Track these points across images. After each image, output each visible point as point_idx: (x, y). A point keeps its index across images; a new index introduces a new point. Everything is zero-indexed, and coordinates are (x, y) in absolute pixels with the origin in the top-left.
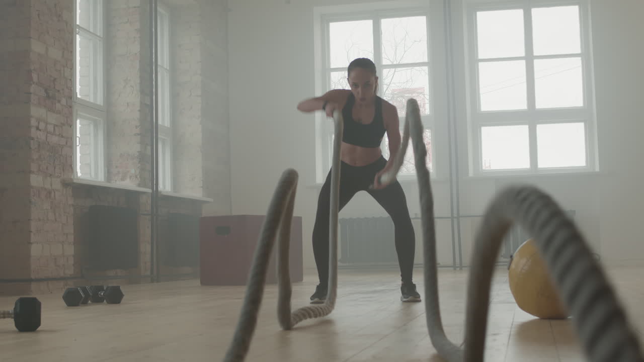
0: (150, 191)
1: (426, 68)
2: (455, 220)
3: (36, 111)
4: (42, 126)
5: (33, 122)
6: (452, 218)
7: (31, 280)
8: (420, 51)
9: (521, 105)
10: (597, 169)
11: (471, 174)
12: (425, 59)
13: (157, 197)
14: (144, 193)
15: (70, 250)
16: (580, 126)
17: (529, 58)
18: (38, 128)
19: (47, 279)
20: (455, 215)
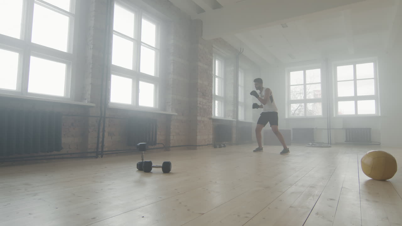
0: (236, 120)
1: (320, 84)
2: (329, 130)
3: (200, 99)
4: (201, 103)
5: (198, 102)
6: (328, 129)
7: (197, 146)
8: (319, 80)
9: (352, 94)
10: (380, 115)
11: (334, 116)
12: (320, 81)
13: (238, 122)
14: (234, 121)
15: (211, 137)
16: (374, 101)
17: (355, 80)
18: (200, 104)
19: (202, 145)
20: (329, 128)
